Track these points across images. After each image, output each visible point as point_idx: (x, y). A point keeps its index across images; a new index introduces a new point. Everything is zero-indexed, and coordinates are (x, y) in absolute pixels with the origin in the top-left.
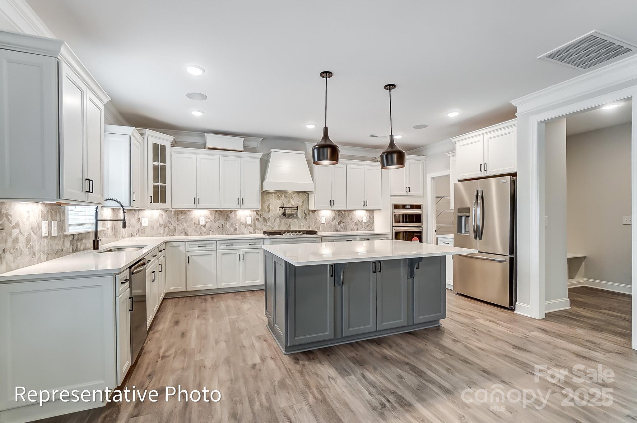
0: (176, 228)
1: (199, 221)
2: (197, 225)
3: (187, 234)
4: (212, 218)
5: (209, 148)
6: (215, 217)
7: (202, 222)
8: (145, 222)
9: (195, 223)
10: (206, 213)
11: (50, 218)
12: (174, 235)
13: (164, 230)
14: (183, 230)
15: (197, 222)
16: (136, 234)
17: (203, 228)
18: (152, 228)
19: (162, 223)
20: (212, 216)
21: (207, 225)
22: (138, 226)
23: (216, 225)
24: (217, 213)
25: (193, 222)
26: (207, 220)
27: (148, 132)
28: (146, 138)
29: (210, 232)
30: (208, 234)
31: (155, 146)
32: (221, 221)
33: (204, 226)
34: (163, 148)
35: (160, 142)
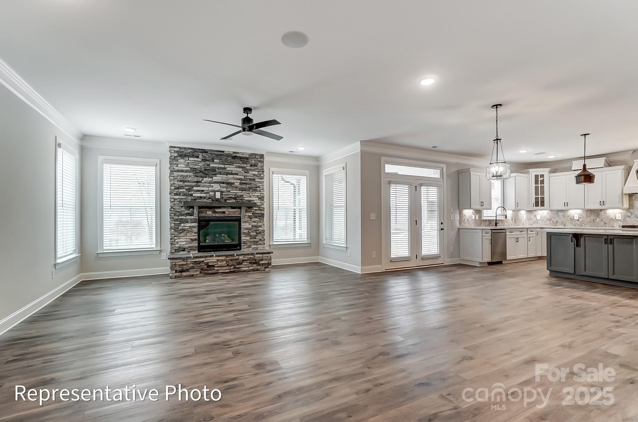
0: (557, 221)
1: (574, 217)
2: (572, 219)
3: (565, 225)
4: (585, 215)
5: (574, 170)
6: (587, 215)
7: (576, 218)
8: (538, 217)
9: (571, 219)
10: (580, 211)
11: (475, 214)
12: (556, 225)
13: (550, 222)
14: (562, 223)
15: (572, 218)
16: (534, 224)
17: (577, 222)
18: (543, 220)
19: (549, 218)
20: (584, 214)
21: (580, 220)
22: (535, 220)
23: (588, 220)
24: (588, 212)
25: (569, 218)
26: (580, 216)
27: (531, 170)
28: (530, 173)
29: (582, 225)
30: (580, 226)
31: (537, 176)
32: (592, 217)
33: (578, 220)
34: (542, 176)
35: (539, 174)
